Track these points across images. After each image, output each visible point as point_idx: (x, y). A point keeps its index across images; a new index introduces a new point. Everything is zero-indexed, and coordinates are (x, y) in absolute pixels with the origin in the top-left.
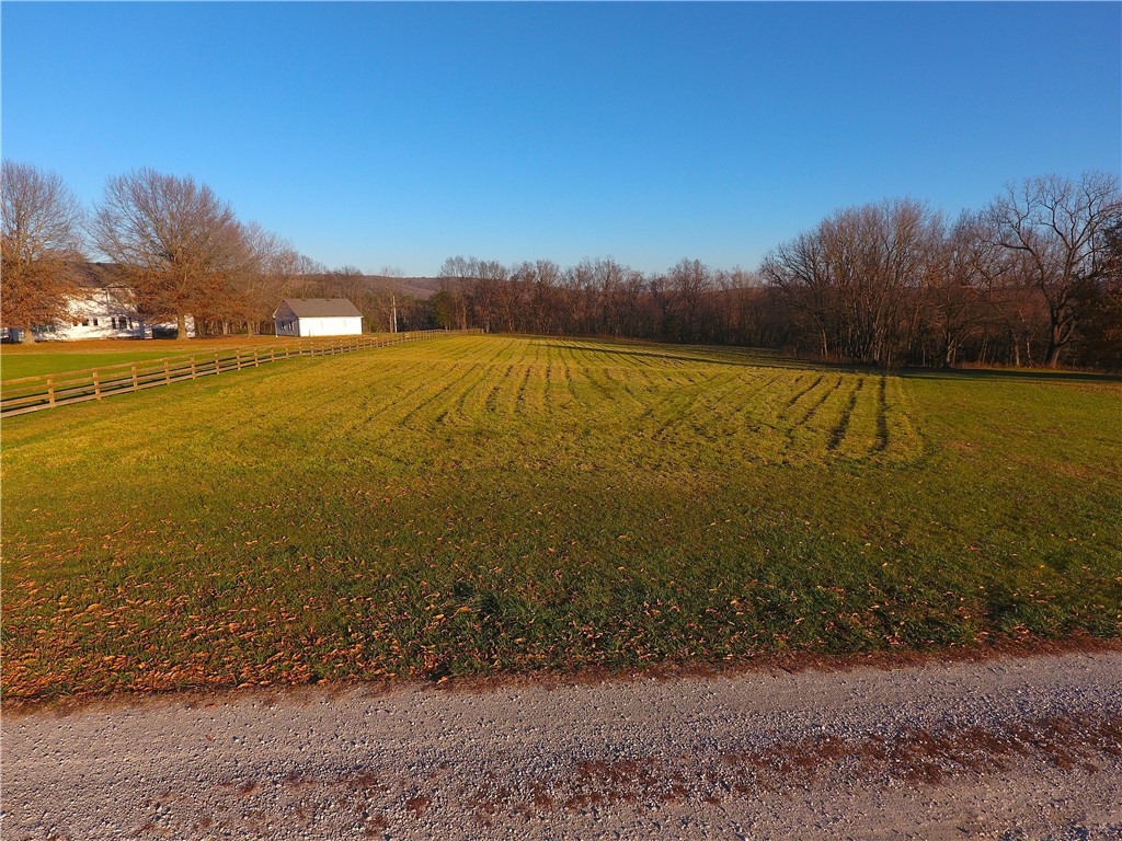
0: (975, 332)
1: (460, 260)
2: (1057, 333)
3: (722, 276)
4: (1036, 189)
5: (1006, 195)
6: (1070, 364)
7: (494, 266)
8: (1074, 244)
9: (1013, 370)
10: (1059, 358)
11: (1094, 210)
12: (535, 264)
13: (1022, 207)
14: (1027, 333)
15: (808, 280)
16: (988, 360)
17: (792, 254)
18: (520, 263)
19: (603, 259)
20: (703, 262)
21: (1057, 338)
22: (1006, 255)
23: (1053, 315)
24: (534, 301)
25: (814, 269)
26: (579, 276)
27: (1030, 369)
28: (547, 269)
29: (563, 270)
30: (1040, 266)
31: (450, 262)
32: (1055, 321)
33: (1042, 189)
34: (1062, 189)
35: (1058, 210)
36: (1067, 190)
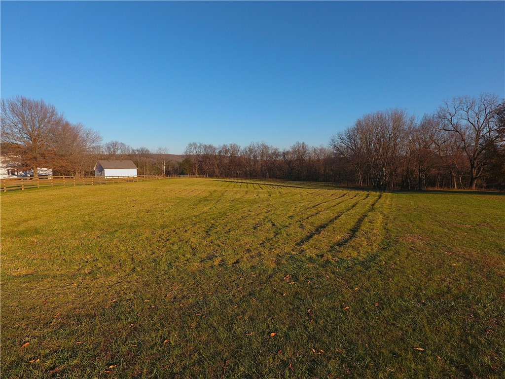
0: (433, 172)
1: (195, 144)
2: (474, 172)
3: (315, 150)
4: (458, 102)
5: (444, 106)
6: (482, 187)
7: (210, 147)
8: (479, 129)
9: (453, 190)
10: (476, 185)
11: (488, 111)
12: (229, 145)
13: (452, 111)
14: (459, 172)
15: (352, 149)
16: (441, 186)
17: (345, 137)
18: (222, 145)
19: (260, 143)
20: (306, 143)
21: (474, 175)
22: (446, 135)
23: (471, 164)
24: (229, 163)
25: (355, 144)
26: (250, 151)
27: (462, 190)
28: (234, 148)
29: (242, 148)
30: (464, 140)
31: (191, 145)
32: (472, 166)
33: (461, 102)
34: (471, 102)
35: (470, 112)
36: (474, 102)
